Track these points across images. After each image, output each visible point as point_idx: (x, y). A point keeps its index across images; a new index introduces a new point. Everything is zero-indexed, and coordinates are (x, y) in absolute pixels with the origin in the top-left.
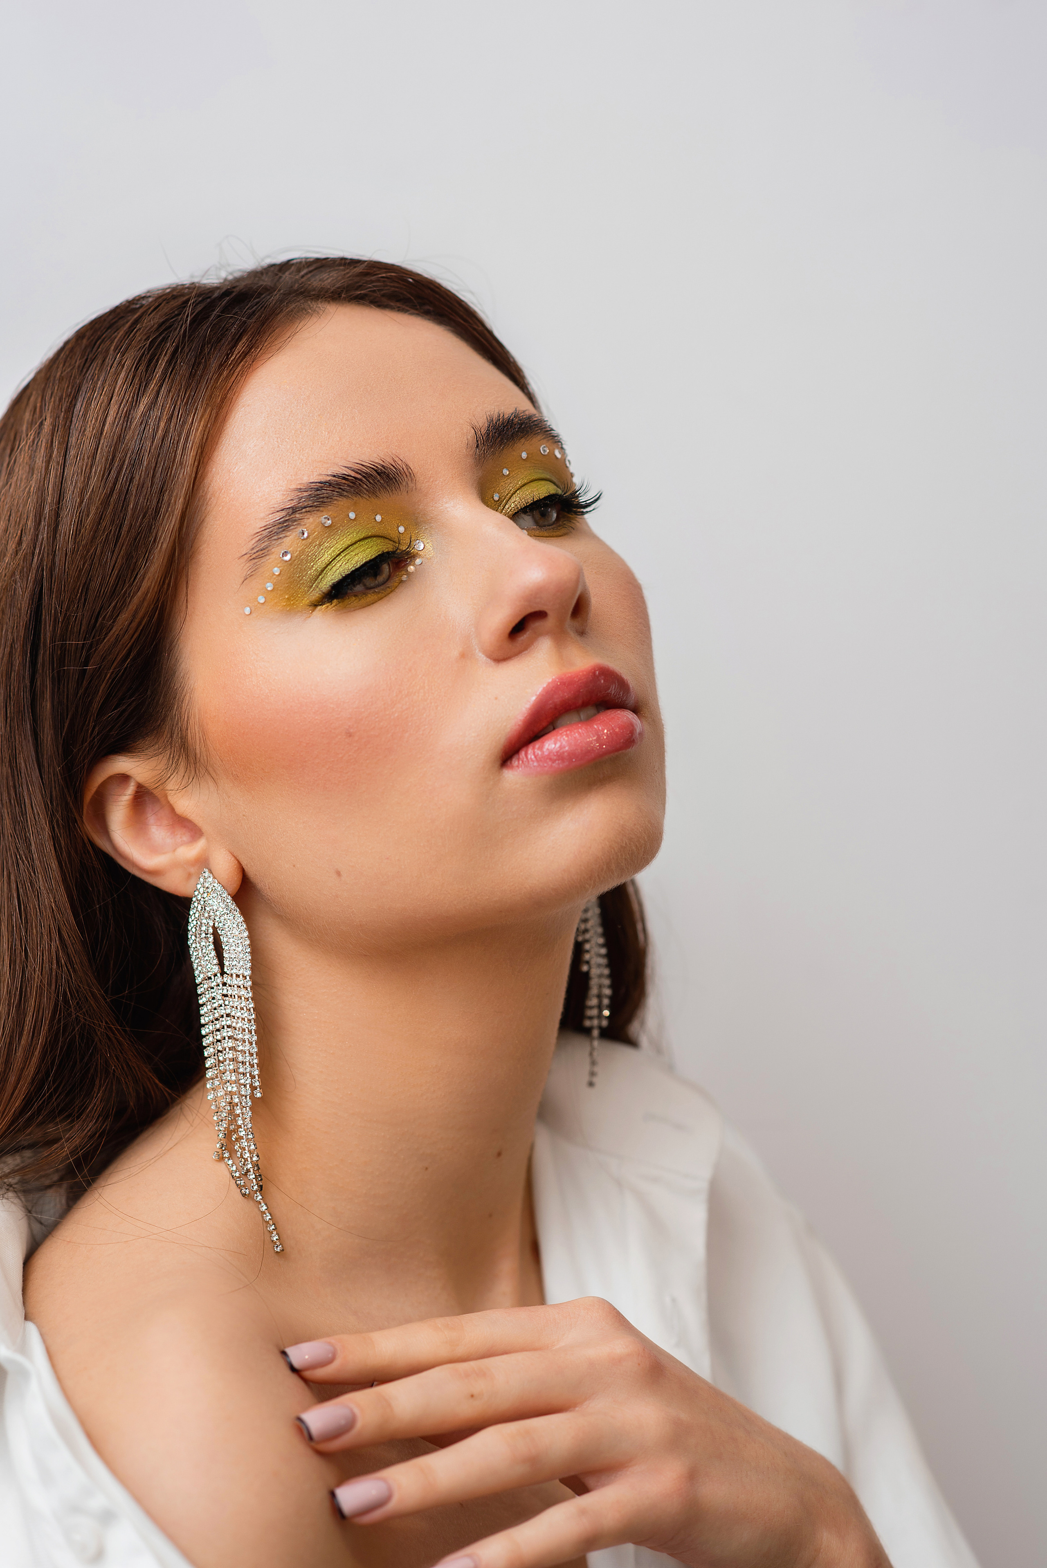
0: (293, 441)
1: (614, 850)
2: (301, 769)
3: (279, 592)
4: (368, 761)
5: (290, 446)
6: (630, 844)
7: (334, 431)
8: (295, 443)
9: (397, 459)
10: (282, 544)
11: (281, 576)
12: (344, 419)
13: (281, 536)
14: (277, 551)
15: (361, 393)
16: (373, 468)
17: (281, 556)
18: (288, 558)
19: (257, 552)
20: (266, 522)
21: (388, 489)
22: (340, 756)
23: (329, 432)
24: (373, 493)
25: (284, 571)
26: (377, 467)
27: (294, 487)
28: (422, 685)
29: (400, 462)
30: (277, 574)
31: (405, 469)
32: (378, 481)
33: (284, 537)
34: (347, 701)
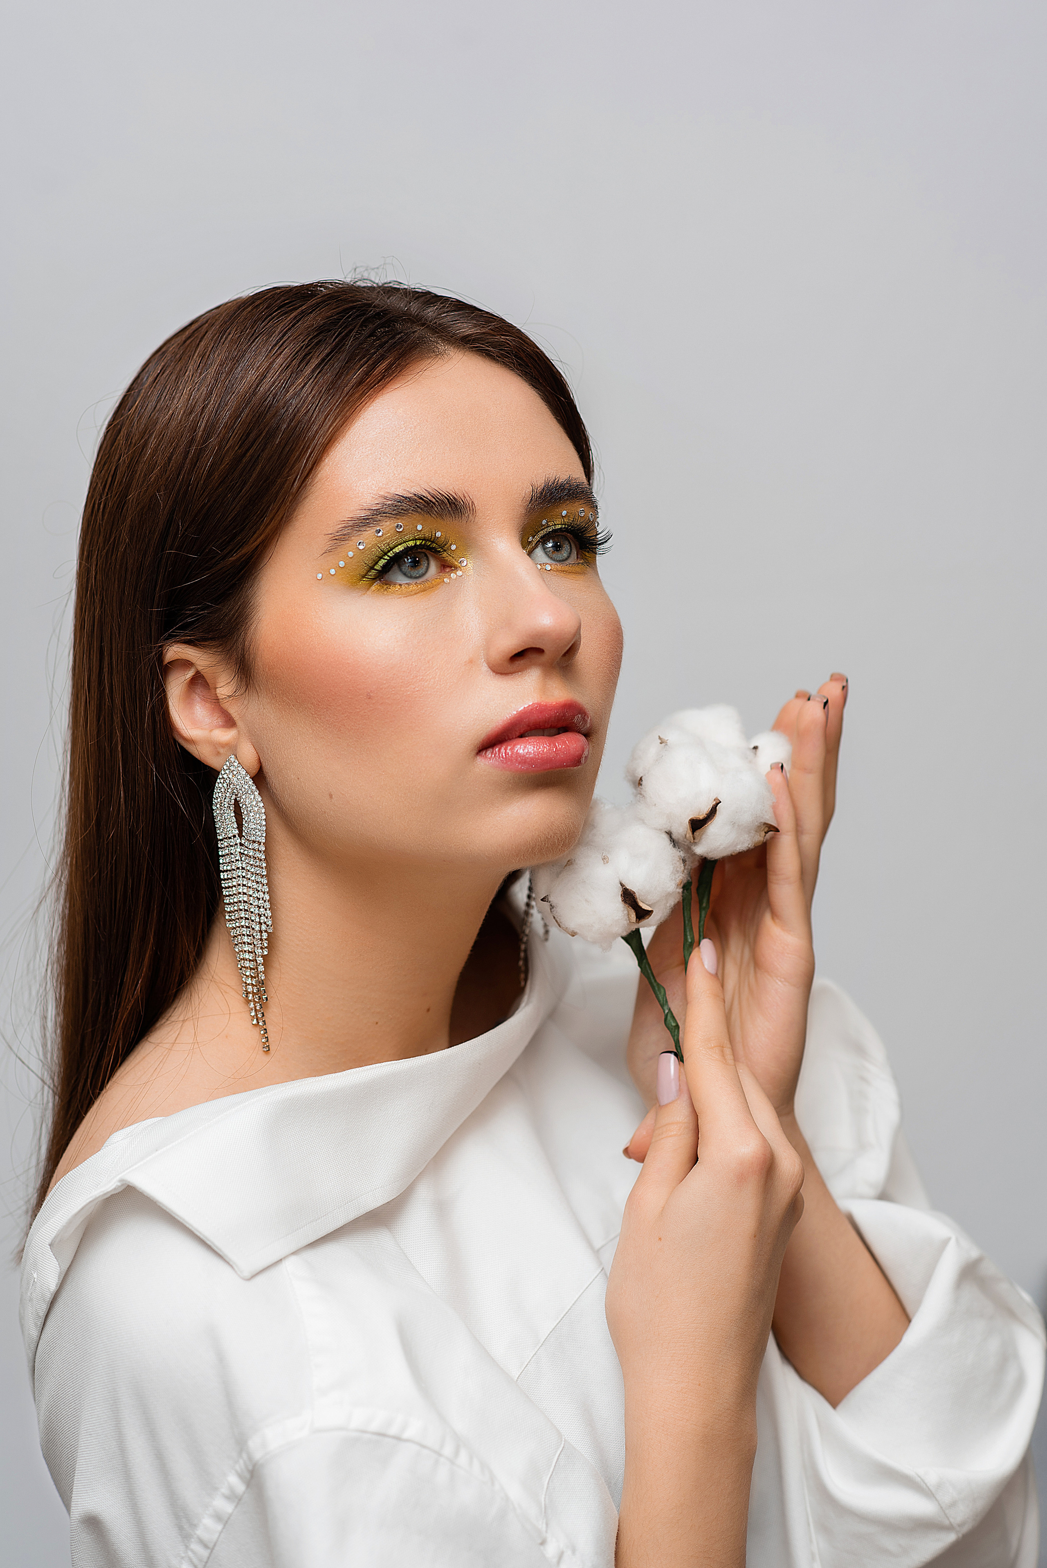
0: (392, 458)
1: (541, 838)
2: (325, 710)
3: (347, 570)
4: (377, 721)
5: (389, 461)
6: (554, 837)
7: (427, 459)
8: (393, 459)
9: (466, 495)
10: (361, 536)
11: (353, 559)
12: (437, 452)
13: (362, 529)
14: (355, 540)
15: (456, 435)
16: (446, 498)
17: (358, 544)
18: (361, 547)
19: (340, 535)
20: (354, 514)
21: (453, 515)
22: (358, 710)
23: (422, 459)
24: (440, 515)
25: (356, 556)
26: (449, 497)
27: (382, 493)
28: (434, 675)
29: (468, 498)
30: (350, 556)
31: (470, 504)
32: (448, 508)
33: (364, 531)
34: (375, 672)
